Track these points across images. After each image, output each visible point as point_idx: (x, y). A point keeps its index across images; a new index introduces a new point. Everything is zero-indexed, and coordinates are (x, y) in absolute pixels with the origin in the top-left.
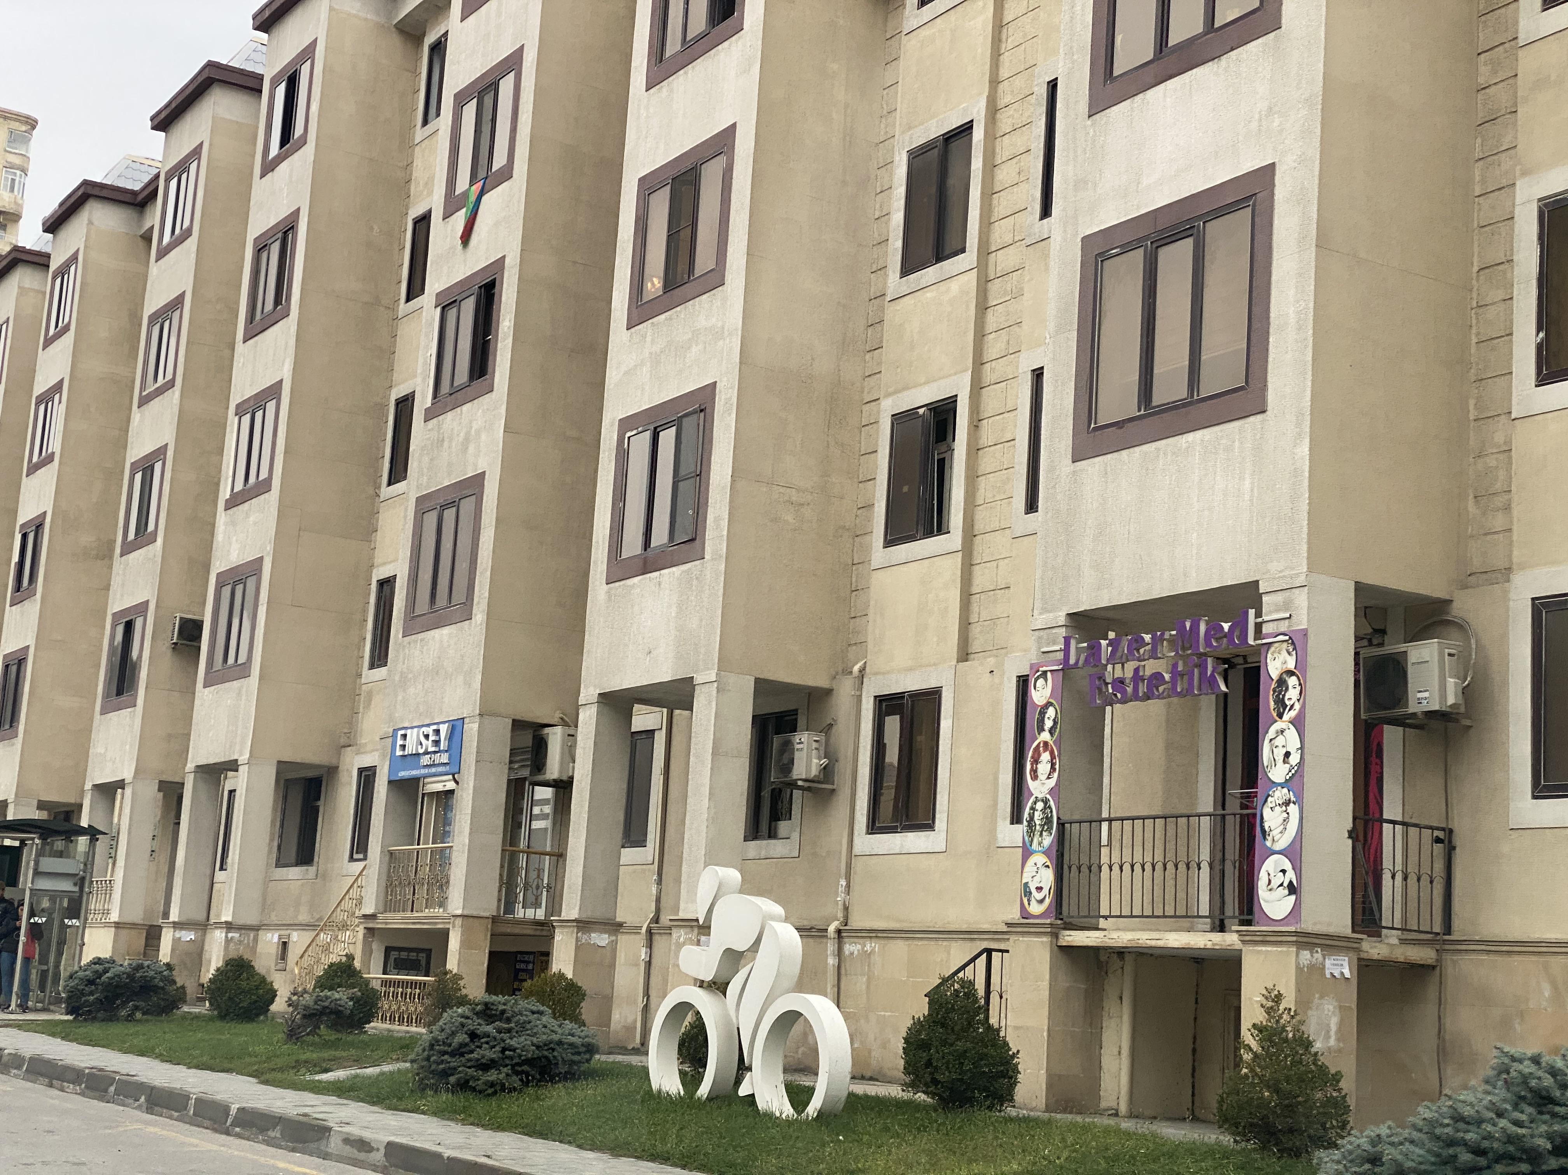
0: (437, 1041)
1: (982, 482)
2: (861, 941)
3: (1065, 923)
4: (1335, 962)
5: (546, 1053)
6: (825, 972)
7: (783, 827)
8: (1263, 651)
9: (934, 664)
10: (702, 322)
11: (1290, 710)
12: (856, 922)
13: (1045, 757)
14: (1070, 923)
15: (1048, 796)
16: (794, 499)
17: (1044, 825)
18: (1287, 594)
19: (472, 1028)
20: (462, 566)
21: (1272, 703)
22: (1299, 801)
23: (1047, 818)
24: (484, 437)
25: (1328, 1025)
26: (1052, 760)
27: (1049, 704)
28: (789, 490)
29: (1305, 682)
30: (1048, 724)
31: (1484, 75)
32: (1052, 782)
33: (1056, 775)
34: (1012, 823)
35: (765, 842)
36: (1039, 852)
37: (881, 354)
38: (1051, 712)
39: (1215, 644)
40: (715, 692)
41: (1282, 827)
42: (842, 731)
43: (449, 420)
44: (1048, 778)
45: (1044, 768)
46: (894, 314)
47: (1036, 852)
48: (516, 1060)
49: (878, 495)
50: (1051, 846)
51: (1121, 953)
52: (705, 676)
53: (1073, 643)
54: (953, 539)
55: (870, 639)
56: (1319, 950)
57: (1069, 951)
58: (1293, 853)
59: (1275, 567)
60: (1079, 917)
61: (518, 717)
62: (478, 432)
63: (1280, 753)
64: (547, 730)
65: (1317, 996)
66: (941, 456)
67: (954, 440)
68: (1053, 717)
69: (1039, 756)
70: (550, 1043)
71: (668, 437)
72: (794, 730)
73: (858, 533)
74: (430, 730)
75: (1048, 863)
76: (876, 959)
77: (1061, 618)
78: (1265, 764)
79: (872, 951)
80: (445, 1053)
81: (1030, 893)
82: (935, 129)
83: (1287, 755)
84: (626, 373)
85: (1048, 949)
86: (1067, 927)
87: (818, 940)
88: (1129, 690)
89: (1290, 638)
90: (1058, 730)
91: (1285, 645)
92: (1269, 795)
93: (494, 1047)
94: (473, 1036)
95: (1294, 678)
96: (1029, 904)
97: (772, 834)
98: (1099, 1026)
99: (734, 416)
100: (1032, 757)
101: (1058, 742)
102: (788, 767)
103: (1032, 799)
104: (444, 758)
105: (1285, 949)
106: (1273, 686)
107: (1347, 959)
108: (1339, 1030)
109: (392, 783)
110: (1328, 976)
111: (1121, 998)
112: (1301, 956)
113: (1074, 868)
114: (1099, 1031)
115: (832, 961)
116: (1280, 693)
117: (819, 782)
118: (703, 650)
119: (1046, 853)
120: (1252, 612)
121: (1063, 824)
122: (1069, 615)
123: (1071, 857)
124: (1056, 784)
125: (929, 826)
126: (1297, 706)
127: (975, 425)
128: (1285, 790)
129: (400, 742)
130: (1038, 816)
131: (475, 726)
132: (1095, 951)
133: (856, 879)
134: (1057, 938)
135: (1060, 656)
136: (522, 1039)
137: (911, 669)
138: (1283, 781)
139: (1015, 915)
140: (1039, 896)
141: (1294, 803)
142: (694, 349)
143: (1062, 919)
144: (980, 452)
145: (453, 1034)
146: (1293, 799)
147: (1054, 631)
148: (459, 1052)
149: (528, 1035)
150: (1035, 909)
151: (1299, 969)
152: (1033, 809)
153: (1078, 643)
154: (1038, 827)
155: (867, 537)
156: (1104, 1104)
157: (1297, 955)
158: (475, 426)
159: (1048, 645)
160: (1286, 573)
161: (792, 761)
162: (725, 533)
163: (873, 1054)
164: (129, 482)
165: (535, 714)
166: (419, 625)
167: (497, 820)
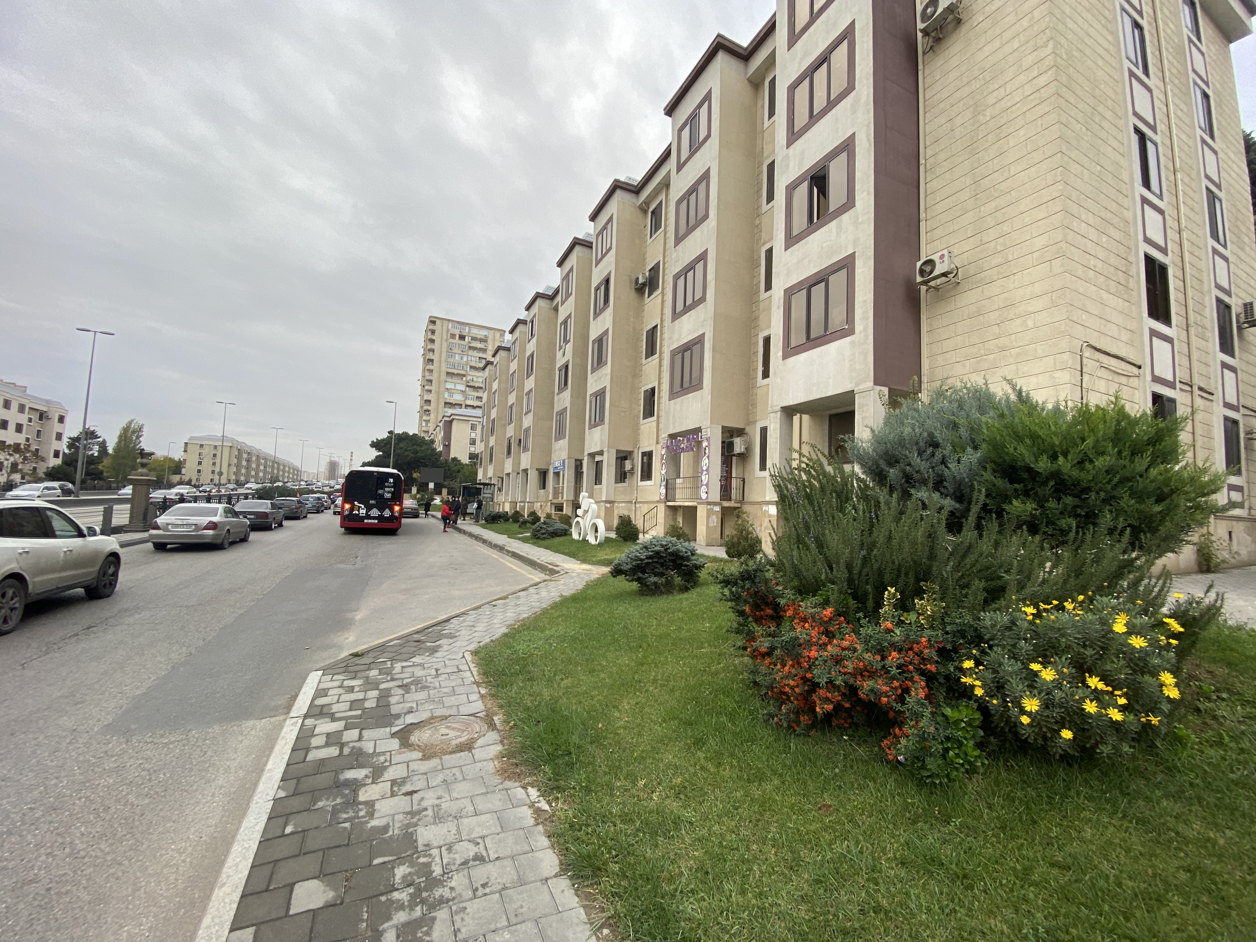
1: (660, 406)
4: (716, 508)
7: (624, 480)
8: (703, 441)
9: (652, 445)
12: (639, 500)
15: (664, 474)
17: (664, 480)
21: (703, 453)
22: (708, 474)
24: (567, 399)
25: (714, 521)
27: (664, 454)
31: (754, 309)
35: (621, 484)
37: (642, 377)
40: (607, 451)
41: (705, 480)
42: (635, 460)
43: (561, 395)
46: (644, 368)
49: (641, 408)
50: (665, 484)
51: (680, 507)
52: (605, 449)
54: (655, 418)
55: (640, 440)
56: (713, 505)
57: (668, 506)
58: (707, 485)
60: (669, 499)
61: (576, 459)
62: (566, 397)
65: (712, 515)
66: (653, 400)
67: (655, 396)
71: (598, 398)
72: (626, 460)
73: (638, 417)
74: (559, 461)
77: (666, 435)
78: (702, 466)
79: (641, 505)
82: (650, 326)
83: (706, 464)
84: (591, 384)
85: (665, 506)
87: (632, 504)
91: (706, 440)
92: (702, 473)
95: (707, 448)
97: (623, 482)
99: (610, 393)
102: (624, 468)
104: (561, 467)
105: (706, 505)
106: (703, 449)
107: (719, 507)
108: (717, 522)
109: (553, 472)
110: (714, 511)
111: (680, 515)
112: (708, 507)
116: (705, 451)
117: (631, 470)
118: (605, 443)
119: (664, 486)
120: (701, 433)
122: (669, 434)
124: (666, 471)
125: (649, 480)
126: (708, 454)
127: (659, 393)
128: (705, 472)
129: (553, 464)
130: (664, 478)
131: (567, 460)
132: (674, 507)
133: (638, 491)
134: (666, 503)
135: (667, 444)
137: (648, 446)
138: (705, 470)
139: (658, 499)
140: (663, 496)
142: (603, 378)
144: (660, 399)
150: (662, 498)
151: (707, 510)
155: (640, 418)
164: (509, 410)
165: (580, 458)
166: (557, 439)
167: (573, 480)
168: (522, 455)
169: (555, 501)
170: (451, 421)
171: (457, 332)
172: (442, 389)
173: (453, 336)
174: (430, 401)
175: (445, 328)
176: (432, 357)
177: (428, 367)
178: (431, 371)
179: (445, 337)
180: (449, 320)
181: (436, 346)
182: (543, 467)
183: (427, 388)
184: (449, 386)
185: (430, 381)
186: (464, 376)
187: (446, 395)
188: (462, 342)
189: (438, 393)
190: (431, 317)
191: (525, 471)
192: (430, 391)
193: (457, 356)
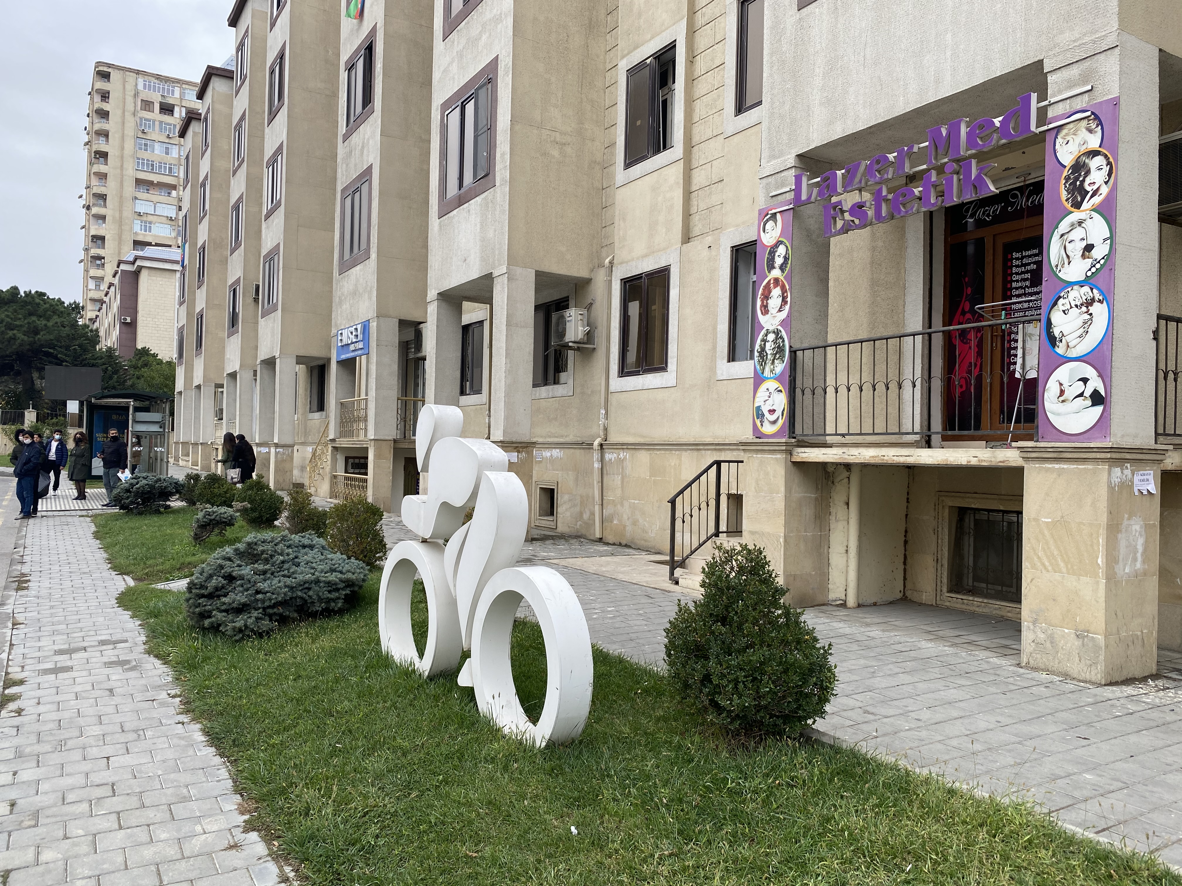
0: (195, 585)
1: (698, 104)
2: (616, 451)
3: (798, 441)
4: (1142, 478)
5: (299, 593)
6: (592, 473)
7: (563, 376)
8: (1049, 138)
9: (664, 249)
10: (488, 15)
11: (1092, 197)
12: (614, 438)
13: (776, 292)
14: (803, 441)
15: (780, 328)
16: (558, 140)
17: (776, 354)
18: (1087, 64)
19: (228, 570)
20: (364, 226)
21: (1064, 195)
22: (1107, 298)
23: (779, 347)
24: (371, 142)
25: (1135, 546)
26: (783, 294)
27: (779, 243)
28: (554, 133)
29: (1116, 161)
30: (779, 261)
32: (784, 315)
33: (787, 307)
34: (729, 361)
35: (551, 387)
36: (771, 378)
37: (617, 33)
38: (781, 250)
39: (980, 143)
40: (506, 281)
41: (1082, 330)
42: (599, 309)
43: (355, 138)
44: (780, 311)
45: (775, 302)
47: (768, 378)
48: (267, 604)
49: (618, 132)
50: (782, 373)
51: (848, 466)
52: (500, 270)
53: (804, 179)
54: (676, 152)
55: (616, 238)
56: (1129, 465)
57: (802, 466)
58: (1099, 357)
59: (1066, 38)
60: (813, 435)
61: (402, 318)
62: (368, 139)
63: (1076, 249)
64: (422, 326)
65: (1126, 516)
66: (665, 98)
67: (674, 82)
68: (784, 254)
69: (770, 292)
70: (305, 583)
71: (470, 107)
72: (567, 307)
73: (605, 166)
74: (352, 329)
75: (781, 388)
76: (628, 464)
77: (790, 160)
78: (1054, 263)
79: (625, 458)
80: (203, 596)
81: (763, 415)
83: (1089, 248)
84: (444, 71)
85: (783, 464)
86: (801, 444)
87: (588, 451)
88: (871, 213)
89: (1093, 113)
90: (789, 266)
91: (1084, 123)
92: (1060, 297)
93: (247, 590)
94: (230, 578)
95: (1099, 160)
96: (762, 425)
97: (556, 382)
98: (827, 528)
99: (511, 76)
100: (762, 294)
101: (789, 278)
102: (562, 334)
103: (763, 332)
104: (360, 345)
105: (1090, 467)
106: (1065, 174)
107: (1152, 472)
108: (1145, 550)
109: (340, 363)
110: (1137, 494)
111: (848, 504)
112: (1113, 475)
113: (808, 392)
114: (827, 533)
115: (597, 465)
116: (1077, 179)
117: (584, 343)
118: (497, 253)
119: (778, 379)
120: (1034, 96)
121: (795, 352)
122: (799, 156)
123: (803, 381)
124: (788, 316)
125: (662, 367)
126: (1105, 190)
127: (691, 60)
128: (1086, 289)
129: (340, 338)
130: (769, 346)
131: (375, 324)
133: (612, 409)
134: (791, 454)
135: (792, 195)
136: (275, 581)
137: (646, 256)
138: (1083, 278)
139: (748, 436)
140: (772, 418)
141: (1100, 301)
142: (484, 37)
143: (794, 438)
144: (695, 82)
145: (211, 576)
146: (1097, 295)
147: (783, 174)
148: (214, 595)
149: (284, 576)
150: (768, 429)
151: (1111, 488)
152: (764, 341)
153: (808, 180)
154: (769, 357)
155: (612, 168)
156: (832, 596)
157: (1109, 474)
158: (366, 137)
159: (777, 188)
160: (1087, 39)
161: (564, 330)
162: (508, 163)
163: (627, 528)
164: (231, 215)
165: (413, 315)
166: (345, 267)
167: (393, 381)
168: (262, 322)
169: (345, 442)
170: (136, 274)
171: (156, 98)
172: (127, 213)
173: (147, 105)
174: (102, 238)
175: (130, 87)
176: (104, 148)
177: (96, 168)
178: (102, 176)
179: (130, 107)
180: (138, 72)
181: (110, 126)
182: (315, 351)
183: (95, 210)
184: (142, 207)
185: (102, 197)
186: (174, 187)
187: (137, 227)
188: (166, 118)
189: (120, 222)
190: (99, 64)
191: (270, 363)
192: (103, 218)
193: (157, 146)
